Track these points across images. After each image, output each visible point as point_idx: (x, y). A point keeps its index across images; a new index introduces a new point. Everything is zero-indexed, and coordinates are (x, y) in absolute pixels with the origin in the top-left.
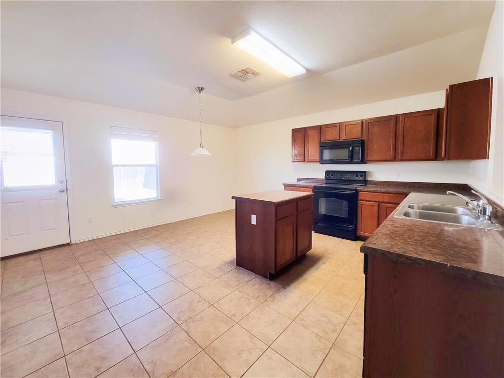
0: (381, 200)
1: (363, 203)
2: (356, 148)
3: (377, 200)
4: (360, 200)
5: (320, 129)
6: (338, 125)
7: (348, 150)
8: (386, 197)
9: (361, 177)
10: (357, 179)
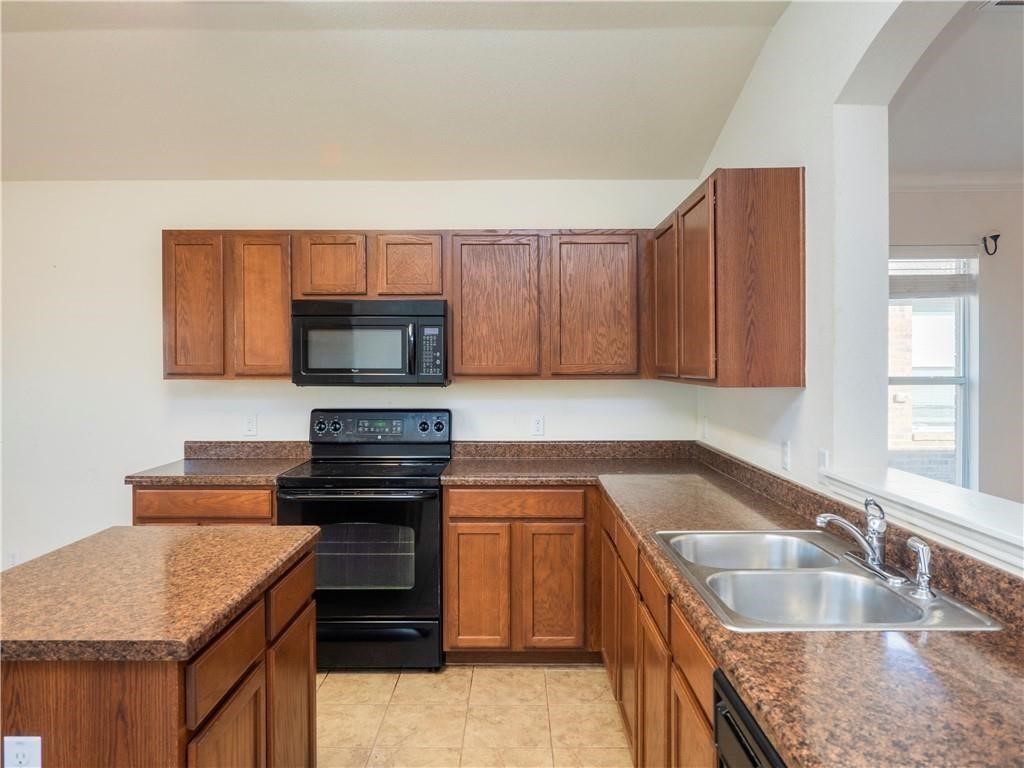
0: (517, 513)
1: (463, 526)
2: (428, 331)
3: (503, 513)
4: (454, 519)
5: (289, 245)
6: (359, 239)
7: (398, 334)
8: (531, 501)
9: (439, 430)
10: (427, 439)
